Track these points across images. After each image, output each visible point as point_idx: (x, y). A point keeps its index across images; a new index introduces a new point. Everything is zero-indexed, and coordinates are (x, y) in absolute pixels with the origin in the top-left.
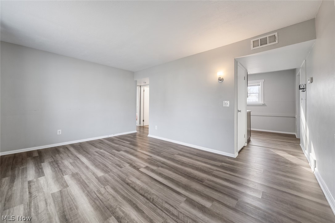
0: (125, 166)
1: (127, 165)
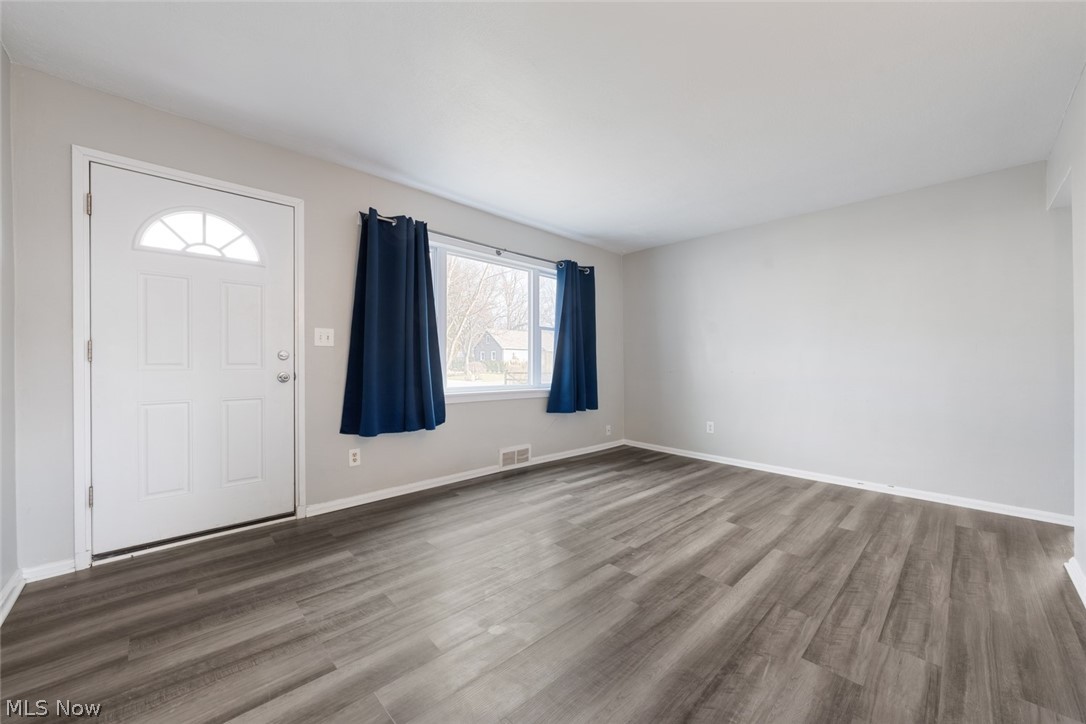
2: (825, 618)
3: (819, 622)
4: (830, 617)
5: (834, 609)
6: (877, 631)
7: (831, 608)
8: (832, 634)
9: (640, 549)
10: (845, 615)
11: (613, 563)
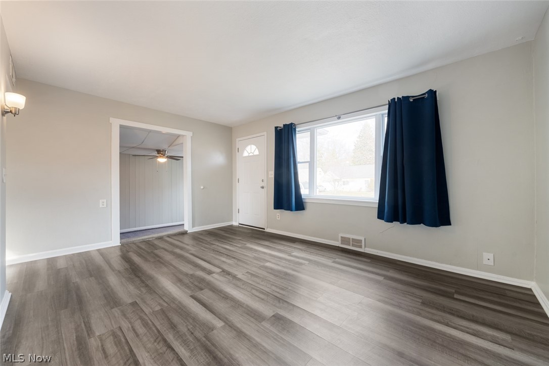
0: (243, 274)
1: (240, 276)
2: (148, 316)
3: (147, 313)
4: (147, 318)
5: (150, 322)
6: (125, 330)
7: (152, 322)
8: (137, 314)
10: (143, 324)
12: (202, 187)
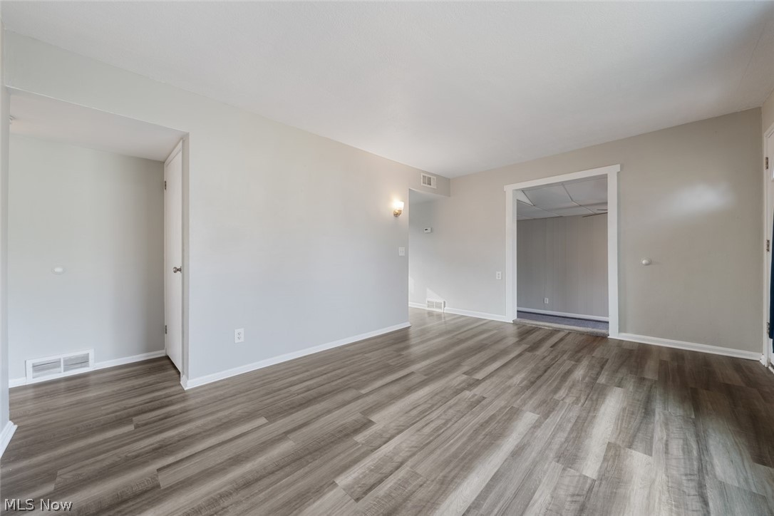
9: (463, 390)
11: (478, 380)
12: (644, 262)
